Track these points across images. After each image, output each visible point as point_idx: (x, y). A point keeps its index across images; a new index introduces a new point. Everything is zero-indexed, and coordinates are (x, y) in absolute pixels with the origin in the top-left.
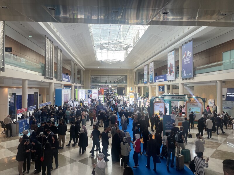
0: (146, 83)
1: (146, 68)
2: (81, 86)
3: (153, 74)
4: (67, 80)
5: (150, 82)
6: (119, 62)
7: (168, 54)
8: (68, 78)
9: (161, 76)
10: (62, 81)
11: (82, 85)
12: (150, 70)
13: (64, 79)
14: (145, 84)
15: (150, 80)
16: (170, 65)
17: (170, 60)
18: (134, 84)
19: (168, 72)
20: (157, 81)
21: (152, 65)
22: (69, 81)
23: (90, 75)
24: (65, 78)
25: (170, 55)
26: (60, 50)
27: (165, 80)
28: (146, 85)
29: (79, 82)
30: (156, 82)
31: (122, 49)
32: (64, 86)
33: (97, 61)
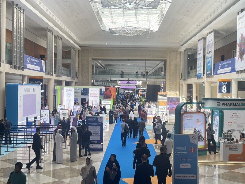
0: (199, 77)
1: (200, 46)
2: (72, 82)
3: (211, 57)
4: (38, 68)
5: (207, 75)
6: (147, 34)
7: (239, 16)
8: (40, 65)
9: (227, 63)
10: (23, 70)
11: (73, 78)
12: (208, 50)
13: (28, 66)
14: (198, 79)
15: (207, 71)
16: (240, 39)
17: (242, 28)
18: (181, 79)
19: (238, 54)
20: (219, 71)
21: (211, 38)
22: (41, 70)
23: (90, 59)
24: (32, 63)
25: (241, 18)
26: (20, 8)
27: (233, 70)
28: (201, 81)
29: (68, 73)
30: (217, 74)
31: (146, 6)
32: (29, 79)
33: (103, 31)
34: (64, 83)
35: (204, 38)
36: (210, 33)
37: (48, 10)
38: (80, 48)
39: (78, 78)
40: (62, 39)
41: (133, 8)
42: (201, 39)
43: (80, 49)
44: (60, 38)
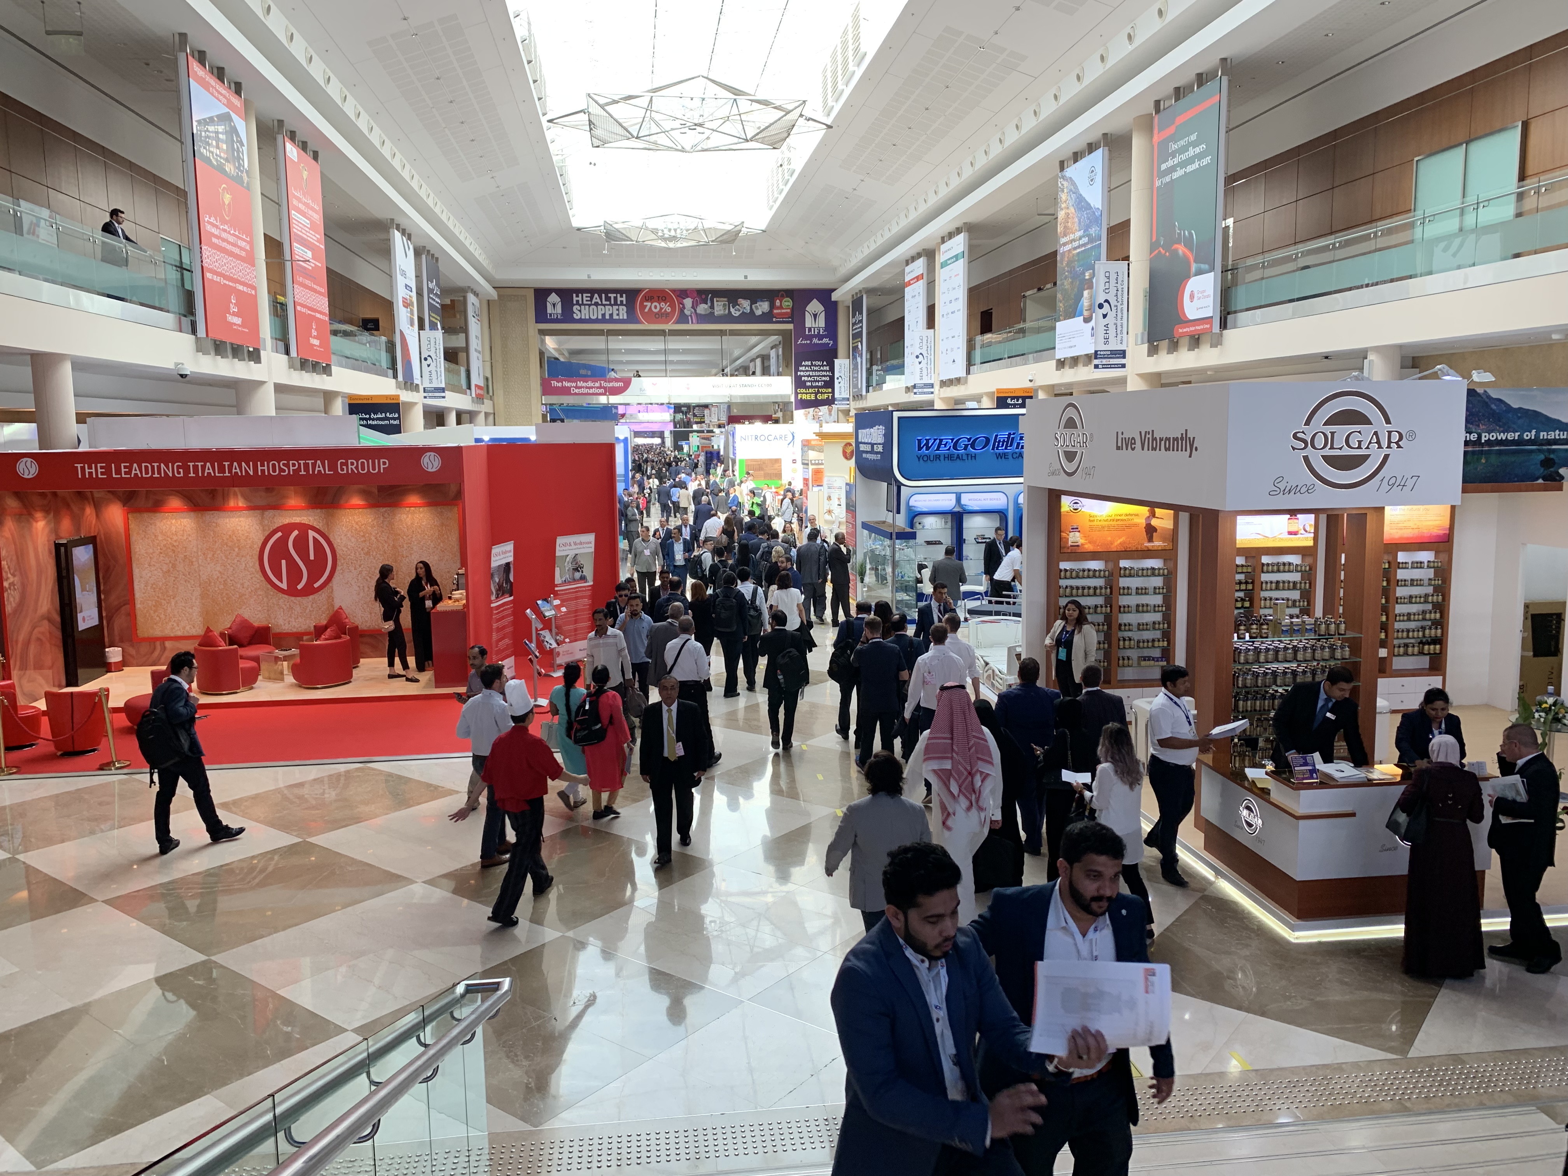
2: (477, 414)
6: (731, 240)
10: (330, 374)
11: (479, 400)
23: (533, 331)
26: (304, 146)
29: (462, 382)
31: (747, 141)
32: (350, 404)
33: (579, 229)
34: (452, 418)
35: (929, 254)
36: (951, 235)
37: (398, 154)
38: (494, 294)
39: (491, 399)
40: (437, 259)
41: (699, 148)
42: (919, 255)
43: (496, 298)
44: (433, 255)
